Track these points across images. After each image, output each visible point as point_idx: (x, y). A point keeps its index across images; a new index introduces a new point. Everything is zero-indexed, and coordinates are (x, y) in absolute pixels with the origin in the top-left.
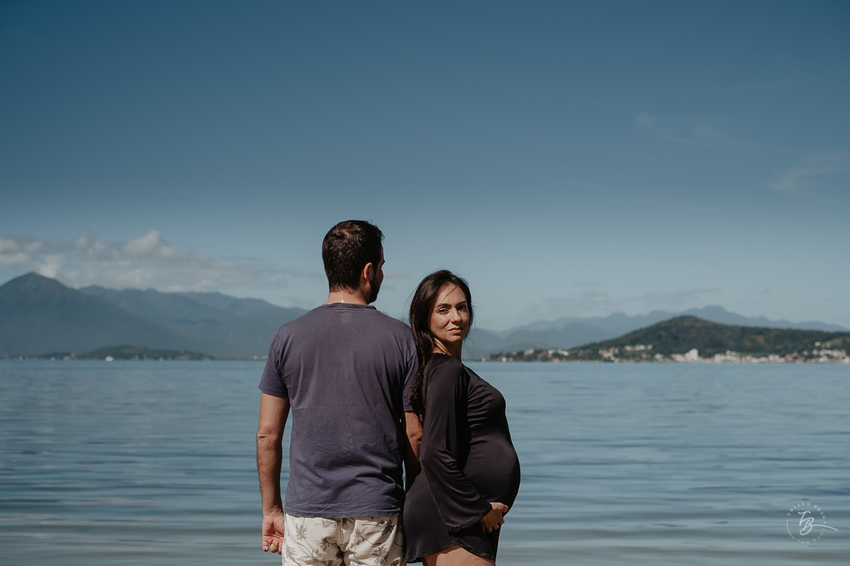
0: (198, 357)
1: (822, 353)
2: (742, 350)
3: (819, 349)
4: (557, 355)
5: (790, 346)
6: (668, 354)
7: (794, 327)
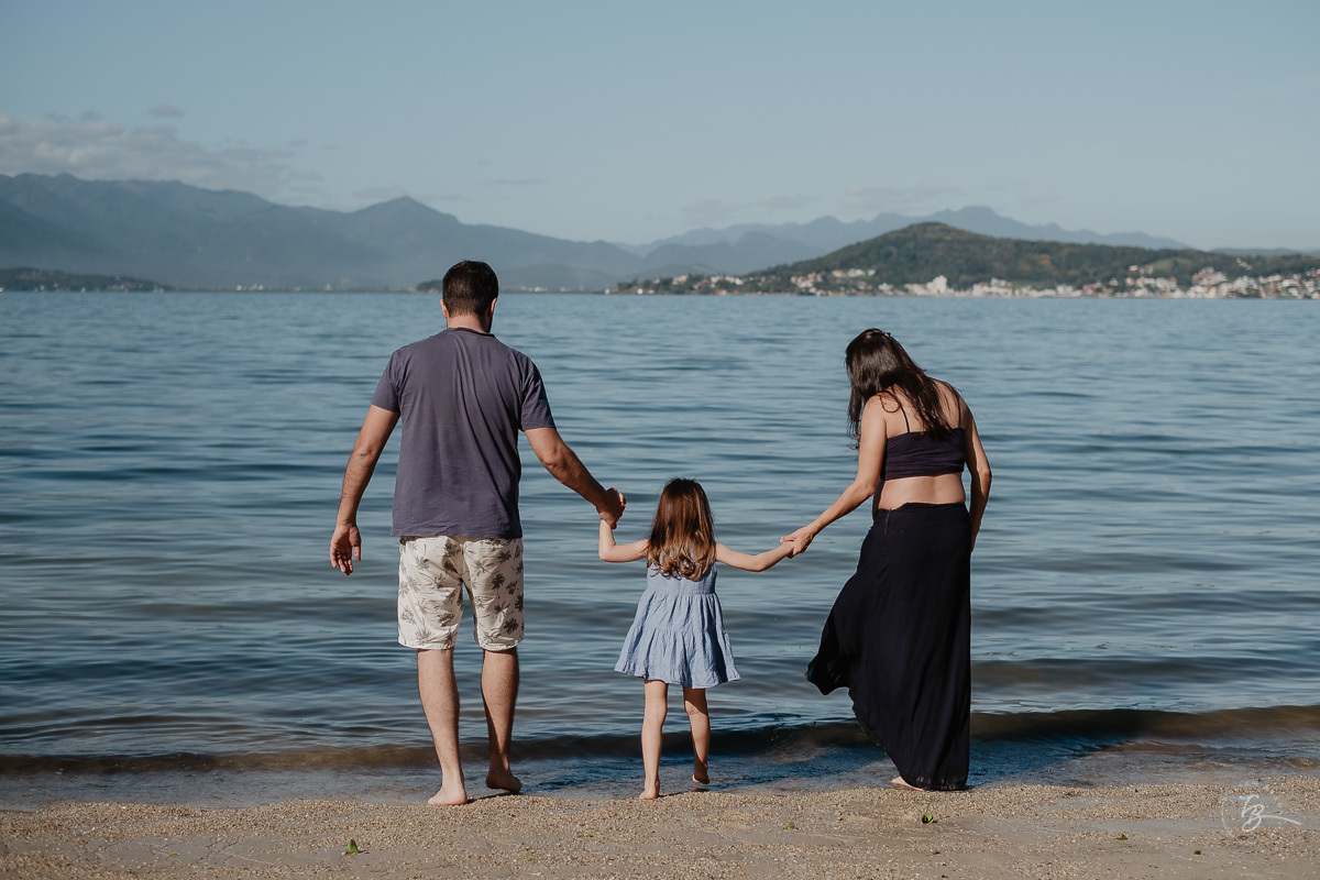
0: (145, 286)
1: (1140, 282)
2: (1015, 277)
3: (1136, 276)
4: (724, 285)
5: (1091, 271)
6: (899, 283)
7: (1098, 242)
